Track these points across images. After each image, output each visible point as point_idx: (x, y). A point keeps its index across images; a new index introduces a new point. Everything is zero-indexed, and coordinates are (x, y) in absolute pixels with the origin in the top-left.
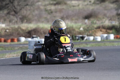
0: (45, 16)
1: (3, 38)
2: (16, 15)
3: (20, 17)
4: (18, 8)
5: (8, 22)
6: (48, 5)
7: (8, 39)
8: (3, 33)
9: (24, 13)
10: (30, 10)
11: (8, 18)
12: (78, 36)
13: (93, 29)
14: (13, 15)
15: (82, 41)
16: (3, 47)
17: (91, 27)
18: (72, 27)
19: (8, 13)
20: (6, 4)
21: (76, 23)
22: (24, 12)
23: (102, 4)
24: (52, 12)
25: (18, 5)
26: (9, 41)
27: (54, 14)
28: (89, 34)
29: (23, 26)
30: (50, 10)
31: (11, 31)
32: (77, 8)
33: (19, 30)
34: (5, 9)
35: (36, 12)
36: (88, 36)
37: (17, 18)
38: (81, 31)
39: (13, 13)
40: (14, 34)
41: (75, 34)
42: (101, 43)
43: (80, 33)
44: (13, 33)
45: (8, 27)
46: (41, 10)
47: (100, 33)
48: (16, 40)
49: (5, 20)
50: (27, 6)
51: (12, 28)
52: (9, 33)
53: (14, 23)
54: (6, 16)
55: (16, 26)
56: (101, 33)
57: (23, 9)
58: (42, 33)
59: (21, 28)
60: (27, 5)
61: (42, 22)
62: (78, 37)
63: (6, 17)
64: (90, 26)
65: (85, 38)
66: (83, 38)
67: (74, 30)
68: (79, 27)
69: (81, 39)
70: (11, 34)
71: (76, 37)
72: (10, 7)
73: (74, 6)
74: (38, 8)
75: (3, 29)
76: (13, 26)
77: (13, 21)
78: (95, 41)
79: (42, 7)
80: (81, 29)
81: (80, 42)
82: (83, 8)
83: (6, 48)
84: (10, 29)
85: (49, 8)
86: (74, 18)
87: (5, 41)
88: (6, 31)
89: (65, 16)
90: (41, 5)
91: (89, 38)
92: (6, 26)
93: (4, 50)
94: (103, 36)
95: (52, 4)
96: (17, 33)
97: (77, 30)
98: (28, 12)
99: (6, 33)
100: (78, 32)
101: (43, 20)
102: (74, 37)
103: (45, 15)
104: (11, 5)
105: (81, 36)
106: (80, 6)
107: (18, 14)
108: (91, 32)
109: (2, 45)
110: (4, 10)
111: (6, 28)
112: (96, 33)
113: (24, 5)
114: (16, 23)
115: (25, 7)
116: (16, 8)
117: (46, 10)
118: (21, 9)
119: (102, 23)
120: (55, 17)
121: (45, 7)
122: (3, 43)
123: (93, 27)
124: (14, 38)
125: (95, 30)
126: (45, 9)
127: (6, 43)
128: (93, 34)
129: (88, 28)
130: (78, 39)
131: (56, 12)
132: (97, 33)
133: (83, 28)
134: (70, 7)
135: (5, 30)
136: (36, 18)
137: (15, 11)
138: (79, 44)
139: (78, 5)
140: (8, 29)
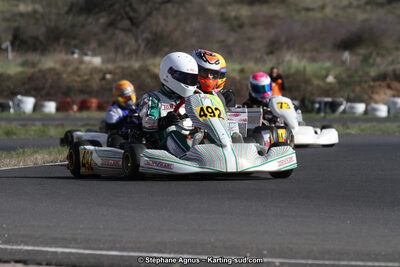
1: (96, 97)
2: (134, 30)
3: (147, 35)
4: (142, 9)
8: (95, 84)
9: (157, 24)
10: (175, 16)
11: (110, 39)
12: (318, 99)
13: (366, 82)
14: (127, 31)
15: (331, 116)
17: (360, 73)
18: (303, 73)
19: (111, 24)
21: (313, 60)
22: (160, 23)
23: (394, 5)
27: (249, 31)
28: (352, 95)
29: (155, 66)
30: (236, 18)
31: (117, 76)
32: (318, 15)
33: (144, 76)
35: (195, 24)
36: (349, 100)
37: (136, 41)
38: (330, 84)
39: (126, 23)
41: (312, 94)
42: (388, 124)
43: (326, 92)
45: (110, 66)
46: (210, 19)
47: (385, 94)
49: (101, 44)
51: (123, 69)
53: (129, 54)
54: (105, 30)
56: (389, 92)
57: (154, 13)
59: (148, 71)
60: (169, 1)
62: (320, 103)
64: (356, 71)
65: (342, 108)
66: (333, 106)
67: (307, 81)
68: (324, 73)
69: (328, 110)
71: (313, 103)
72: (116, 7)
73: (308, 10)
74: (202, 12)
75: (95, 70)
76: (125, 64)
77: (127, 50)
78: (369, 116)
79: (212, 10)
80: (330, 79)
81: (324, 117)
84: (118, 71)
85: (233, 14)
86: (307, 47)
88: (104, 78)
89: (283, 39)
91: (352, 108)
92: (103, 62)
94: (395, 104)
97: (316, 82)
98: (172, 23)
99: (103, 82)
100: (319, 87)
102: (307, 102)
105: (329, 99)
106: (328, 11)
107: (142, 27)
108: (358, 89)
110: (98, 13)
111: (104, 67)
112: (372, 93)
114: (134, 57)
115: (163, 7)
116: (134, 10)
117: (224, 19)
118: (149, 14)
119: (392, 63)
120: (250, 39)
121: (222, 10)
122: (94, 114)
123: (367, 74)
125: (372, 84)
126: (222, 14)
128: (366, 97)
129: (350, 76)
130: (319, 111)
131: (254, 25)
132: (377, 93)
133: (335, 78)
134: (298, 11)
135: (101, 75)
136: (193, 41)
137: (131, 19)
139: (322, 8)
140: (110, 73)
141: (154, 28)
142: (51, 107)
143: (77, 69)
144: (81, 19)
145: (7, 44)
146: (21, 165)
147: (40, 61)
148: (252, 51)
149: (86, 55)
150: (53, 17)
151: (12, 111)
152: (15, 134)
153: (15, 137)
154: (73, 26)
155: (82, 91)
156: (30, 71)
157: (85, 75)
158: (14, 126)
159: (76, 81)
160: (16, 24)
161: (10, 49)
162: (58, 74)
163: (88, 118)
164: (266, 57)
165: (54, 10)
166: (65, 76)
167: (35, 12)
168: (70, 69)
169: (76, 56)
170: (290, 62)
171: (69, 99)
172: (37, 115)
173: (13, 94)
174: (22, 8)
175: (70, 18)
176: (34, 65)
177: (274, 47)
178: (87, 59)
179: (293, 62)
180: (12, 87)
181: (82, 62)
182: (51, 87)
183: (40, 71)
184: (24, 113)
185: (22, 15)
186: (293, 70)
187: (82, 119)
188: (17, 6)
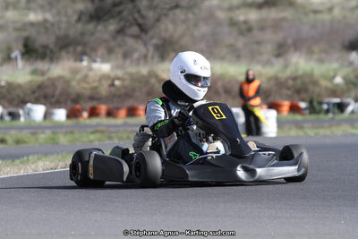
0: (230, 40)
1: (104, 103)
2: (144, 36)
3: (155, 41)
4: (151, 15)
5: (120, 56)
6: (238, 7)
7: (118, 109)
8: (104, 89)
9: (166, 30)
10: (184, 21)
11: (120, 46)
12: (327, 100)
14: (136, 37)
15: (340, 117)
16: (102, 132)
18: (311, 75)
19: (121, 31)
20: (115, 5)
21: (321, 61)
22: (168, 28)
24: (250, 30)
25: (152, 7)
26: (123, 113)
27: (258, 35)
29: (163, 71)
30: (245, 22)
31: (127, 83)
32: (326, 17)
33: (153, 81)
34: (113, 17)
35: (204, 29)
37: (145, 44)
38: (337, 85)
39: (135, 30)
40: (137, 94)
41: (319, 95)
43: (334, 93)
44: (134, 90)
45: (119, 73)
46: (218, 23)
48: (141, 112)
49: (110, 51)
50: (178, 11)
51: (131, 75)
52: (123, 91)
53: (138, 59)
55: (144, 70)
57: (163, 19)
58: (221, 90)
59: (157, 77)
60: (177, 6)
61: (222, 58)
62: (328, 104)
63: (112, 44)
65: (350, 109)
66: (341, 107)
67: (315, 83)
68: (332, 74)
69: (336, 110)
70: (127, 94)
71: (321, 103)
72: (125, 13)
73: (316, 12)
74: (210, 17)
75: (104, 77)
76: (132, 69)
77: (136, 56)
79: (221, 15)
80: (338, 80)
81: (333, 119)
82: (345, 17)
83: (113, 135)
84: (126, 77)
85: (242, 18)
86: (316, 49)
87: (110, 114)
88: (112, 85)
89: (290, 41)
90: (220, 7)
92: (112, 69)
93: (107, 142)
95: (250, 6)
96: (145, 90)
97: (324, 83)
98: (181, 28)
99: (112, 89)
100: (327, 89)
101: (224, 51)
102: (315, 104)
103: (229, 36)
104: (130, 6)
105: (337, 100)
107: (151, 33)
109: (102, 125)
110: (108, 20)
111: (112, 75)
113: (168, 6)
114: (142, 62)
115: (171, 13)
116: (143, 17)
117: (233, 23)
118: (158, 20)
120: (259, 43)
121: (231, 14)
122: (103, 120)
124: (135, 104)
126: (231, 19)
127: (112, 121)
130: (327, 111)
131: (262, 29)
133: (344, 78)
134: (306, 14)
135: (109, 82)
137: (140, 26)
138: (330, 126)
139: (331, 9)
140: (118, 79)
141: (163, 34)
142: (60, 114)
143: (86, 76)
144: (91, 27)
145: (16, 54)
146: (22, 173)
147: (49, 69)
148: (261, 54)
149: (95, 61)
150: (63, 25)
151: (22, 119)
152: (25, 142)
153: (24, 145)
154: (82, 34)
155: (91, 98)
156: (39, 79)
157: (94, 81)
158: (25, 135)
159: (85, 89)
160: (25, 34)
161: (19, 57)
162: (67, 82)
163: (98, 125)
164: (274, 60)
165: (64, 19)
166: (74, 83)
167: (45, 21)
168: (79, 76)
169: (85, 63)
170: (297, 63)
171: (78, 106)
172: (47, 123)
173: (23, 102)
174: (33, 17)
175: (80, 26)
176: (43, 73)
177: (281, 50)
178: (96, 66)
179: (301, 64)
180: (22, 95)
181: (90, 69)
182: (61, 95)
183: (49, 79)
184: (34, 121)
185: (32, 24)
186: (300, 72)
187: (91, 126)
188: (27, 15)
